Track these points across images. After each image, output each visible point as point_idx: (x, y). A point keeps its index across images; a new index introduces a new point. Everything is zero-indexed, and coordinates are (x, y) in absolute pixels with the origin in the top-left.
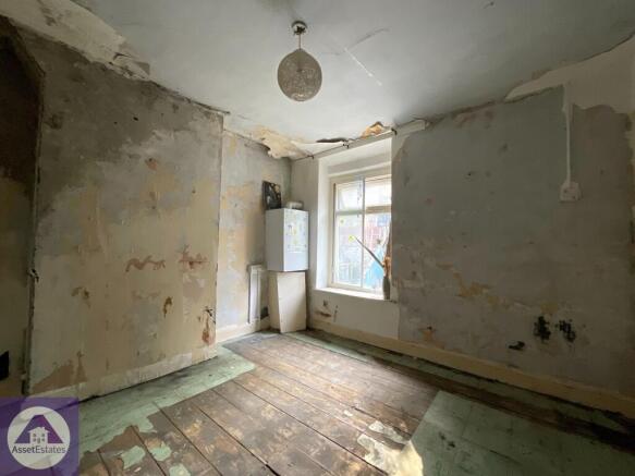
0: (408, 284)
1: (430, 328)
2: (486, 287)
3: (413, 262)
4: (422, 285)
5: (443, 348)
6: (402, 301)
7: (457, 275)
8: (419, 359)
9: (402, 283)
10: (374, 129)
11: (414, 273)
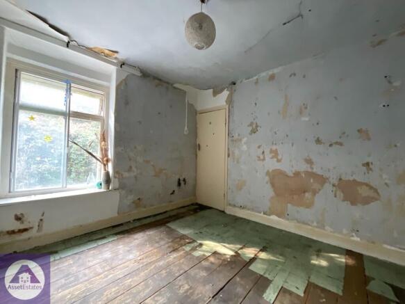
0: (126, 175)
1: (139, 199)
2: (165, 169)
3: (130, 160)
4: (135, 174)
5: (145, 207)
6: (122, 187)
7: (153, 166)
8: (134, 220)
9: (122, 175)
10: (107, 52)
11: (131, 167)
